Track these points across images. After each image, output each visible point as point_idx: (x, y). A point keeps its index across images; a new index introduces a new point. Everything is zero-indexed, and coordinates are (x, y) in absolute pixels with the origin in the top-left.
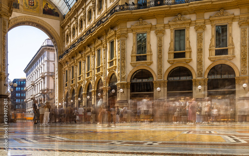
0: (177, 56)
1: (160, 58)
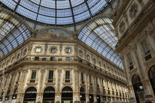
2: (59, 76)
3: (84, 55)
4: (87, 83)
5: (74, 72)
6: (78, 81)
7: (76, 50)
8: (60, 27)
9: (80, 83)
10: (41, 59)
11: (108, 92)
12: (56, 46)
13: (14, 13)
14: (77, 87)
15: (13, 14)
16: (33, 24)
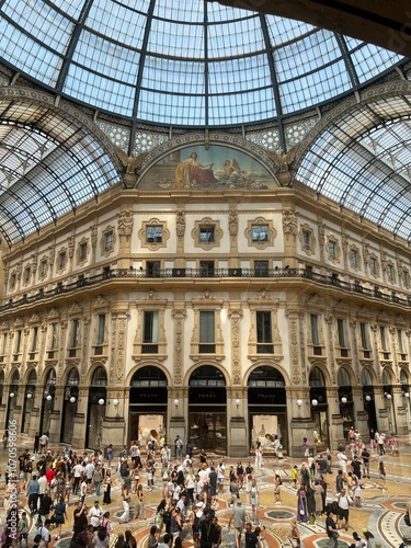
0: (203, 349)
1: (178, 352)
2: (236, 329)
3: (318, 243)
4: (332, 350)
5: (287, 316)
6: (303, 349)
7: (289, 231)
8: (222, 137)
9: (309, 352)
10: (171, 273)
11: (402, 371)
12: (214, 217)
13: (58, 98)
14: (300, 370)
15: (57, 105)
16: (124, 133)
